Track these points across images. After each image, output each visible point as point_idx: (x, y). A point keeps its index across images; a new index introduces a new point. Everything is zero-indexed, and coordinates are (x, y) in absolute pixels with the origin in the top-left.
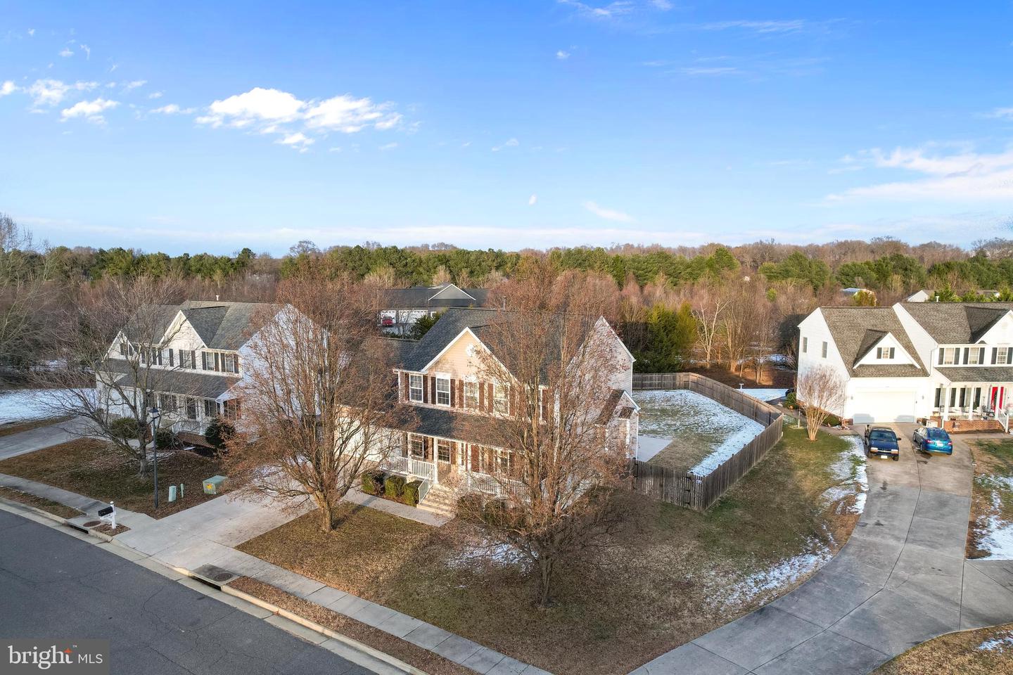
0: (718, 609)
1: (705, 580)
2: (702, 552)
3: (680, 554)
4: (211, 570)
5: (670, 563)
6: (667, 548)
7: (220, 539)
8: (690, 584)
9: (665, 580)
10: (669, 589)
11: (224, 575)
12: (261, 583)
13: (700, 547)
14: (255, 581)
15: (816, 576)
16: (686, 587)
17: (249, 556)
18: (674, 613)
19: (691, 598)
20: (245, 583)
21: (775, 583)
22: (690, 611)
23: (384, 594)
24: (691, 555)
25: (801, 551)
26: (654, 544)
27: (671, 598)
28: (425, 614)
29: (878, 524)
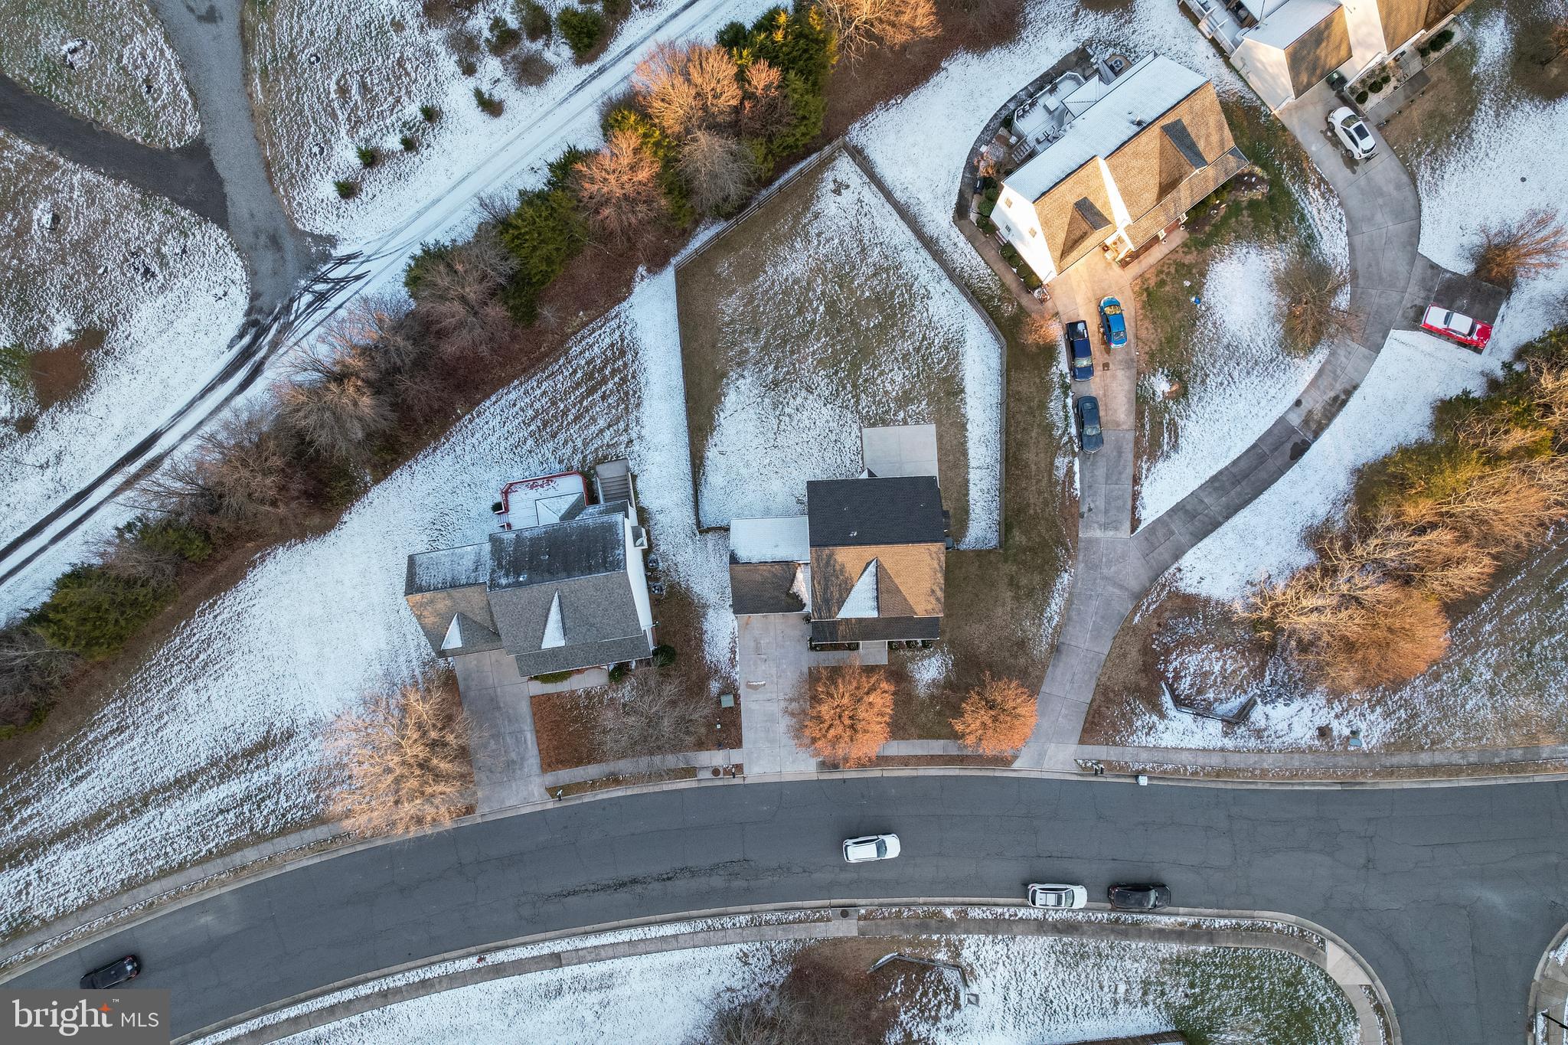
0: (1041, 658)
1: (1028, 633)
2: (1017, 603)
3: (1008, 612)
4: (821, 763)
5: (1007, 626)
6: (1000, 610)
8: (1023, 641)
9: (1012, 646)
10: (1017, 652)
13: (1013, 598)
15: (1070, 599)
16: (1022, 645)
18: (1026, 672)
19: (1028, 654)
21: (1056, 617)
22: (1032, 666)
25: (1059, 570)
27: (1021, 660)
29: (1090, 510)
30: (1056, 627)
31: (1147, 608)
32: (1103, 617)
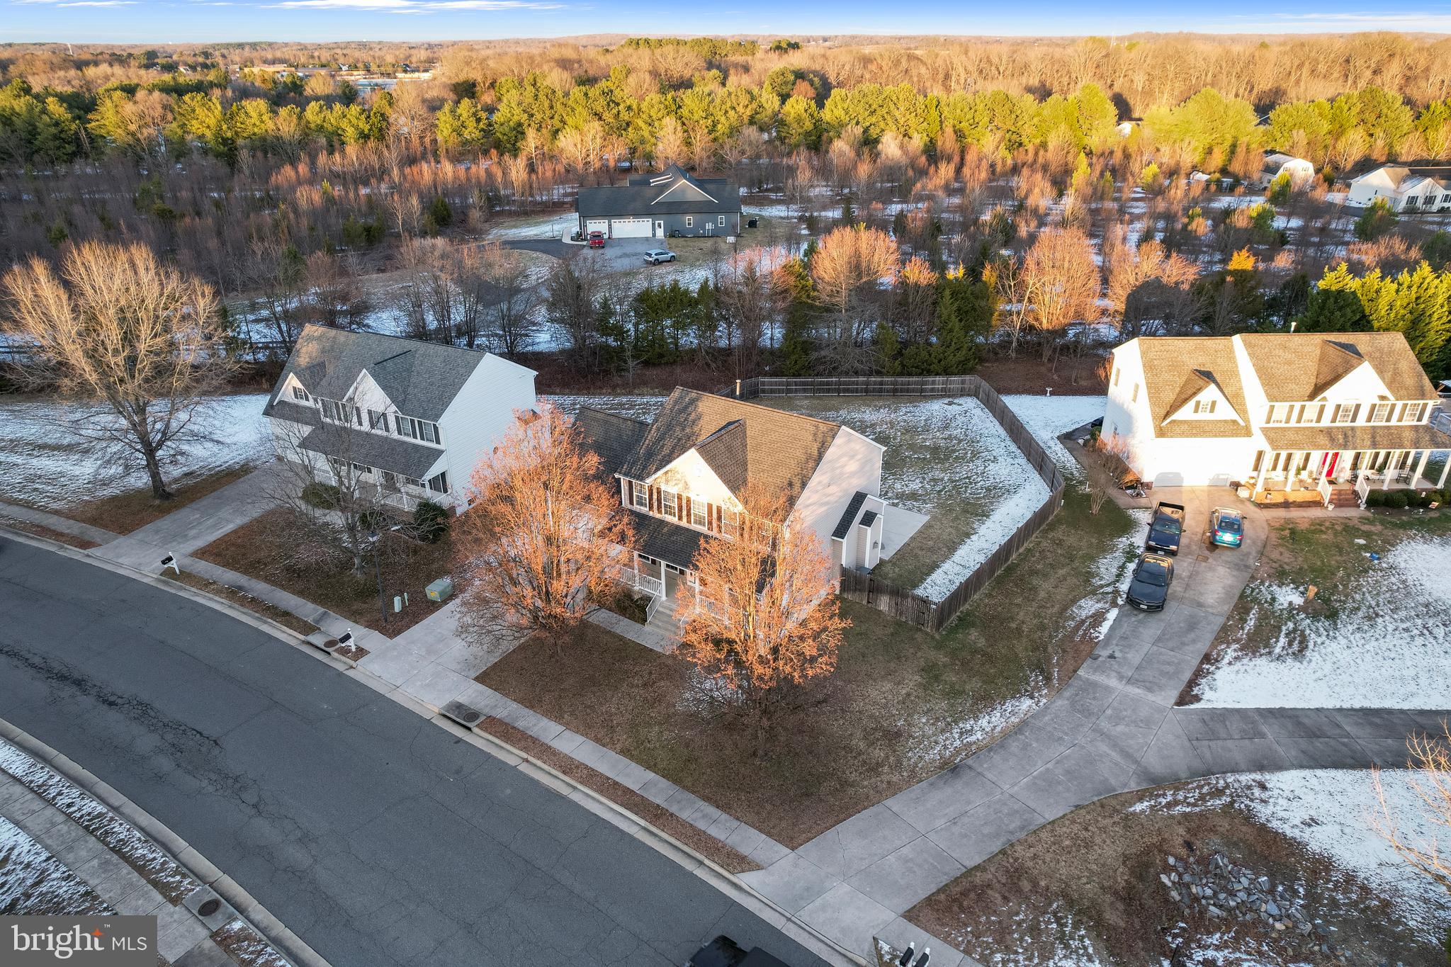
0: (916, 765)
1: (914, 729)
2: (921, 693)
3: (898, 693)
4: (459, 707)
5: (885, 706)
6: (888, 686)
7: (459, 667)
8: (898, 734)
9: (875, 729)
10: (878, 739)
11: (473, 716)
12: (506, 724)
13: (920, 685)
14: (501, 722)
15: (1020, 728)
16: (893, 737)
17: (490, 691)
18: (874, 769)
19: (894, 751)
20: (495, 726)
21: (979, 735)
22: (890, 767)
23: (619, 740)
24: (908, 695)
25: (1019, 692)
26: (875, 680)
27: (877, 751)
28: (655, 765)
29: (1112, 657)
30: (970, 744)
31: (1169, 805)
32: (1068, 772)
